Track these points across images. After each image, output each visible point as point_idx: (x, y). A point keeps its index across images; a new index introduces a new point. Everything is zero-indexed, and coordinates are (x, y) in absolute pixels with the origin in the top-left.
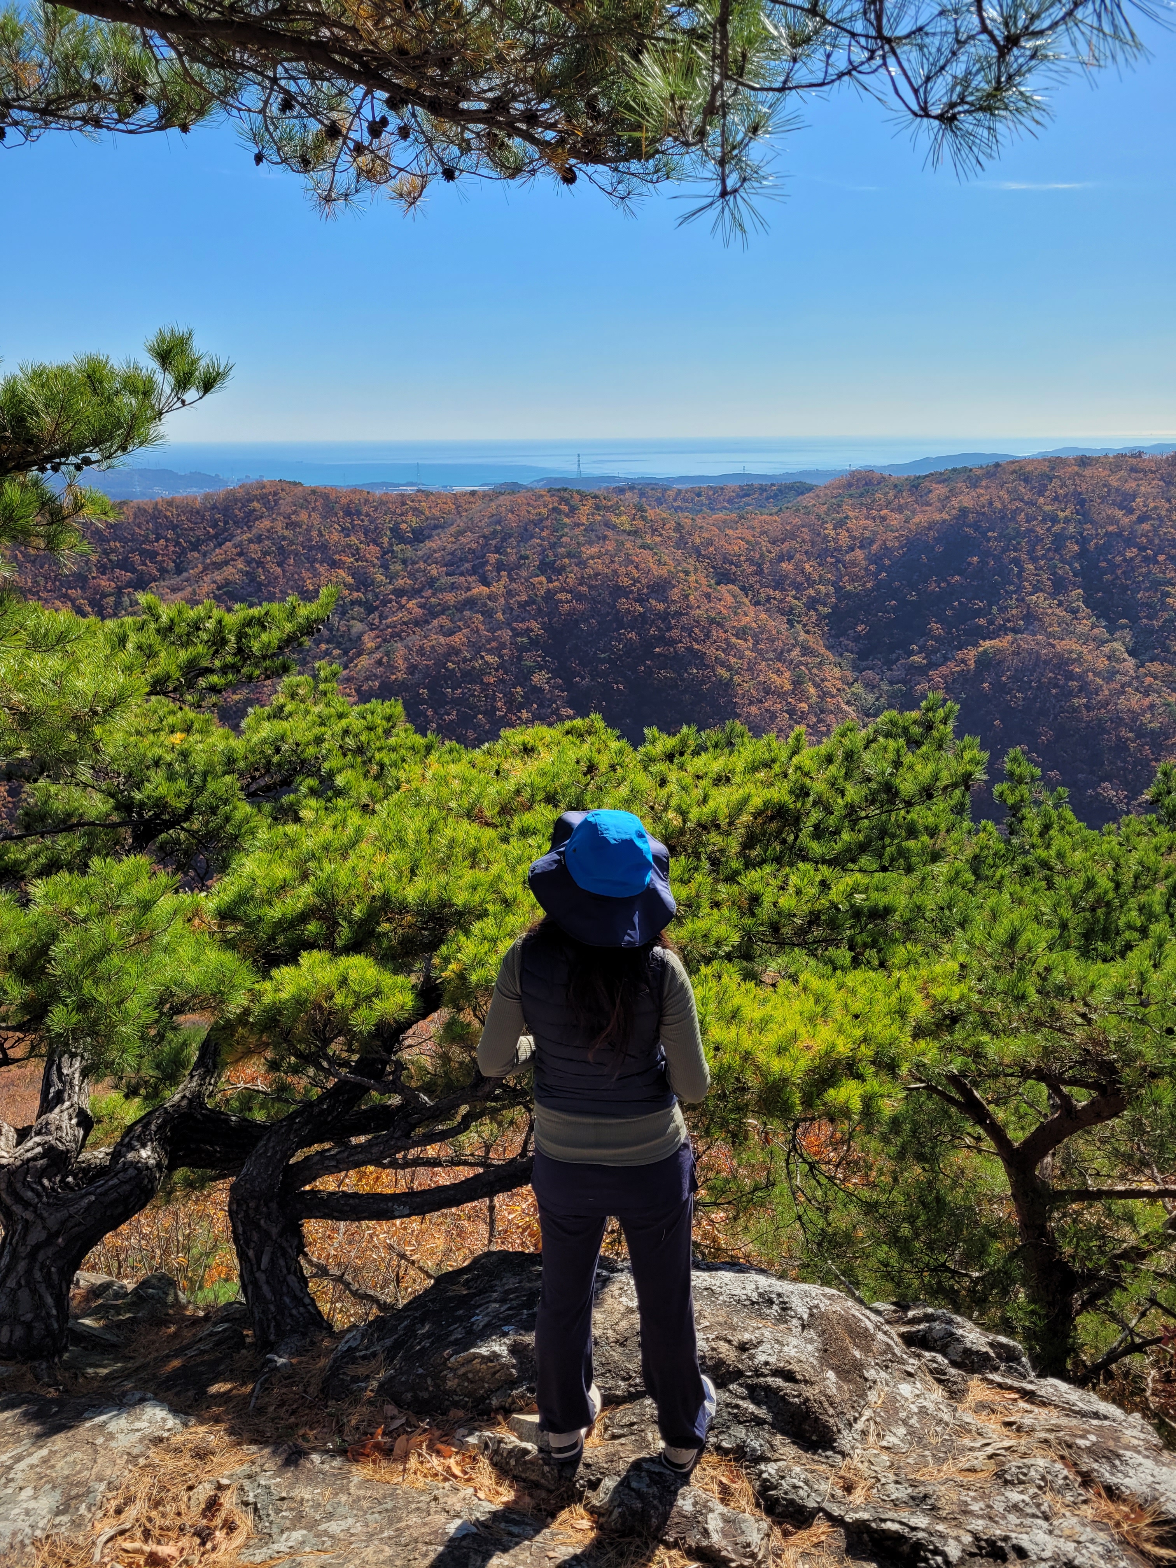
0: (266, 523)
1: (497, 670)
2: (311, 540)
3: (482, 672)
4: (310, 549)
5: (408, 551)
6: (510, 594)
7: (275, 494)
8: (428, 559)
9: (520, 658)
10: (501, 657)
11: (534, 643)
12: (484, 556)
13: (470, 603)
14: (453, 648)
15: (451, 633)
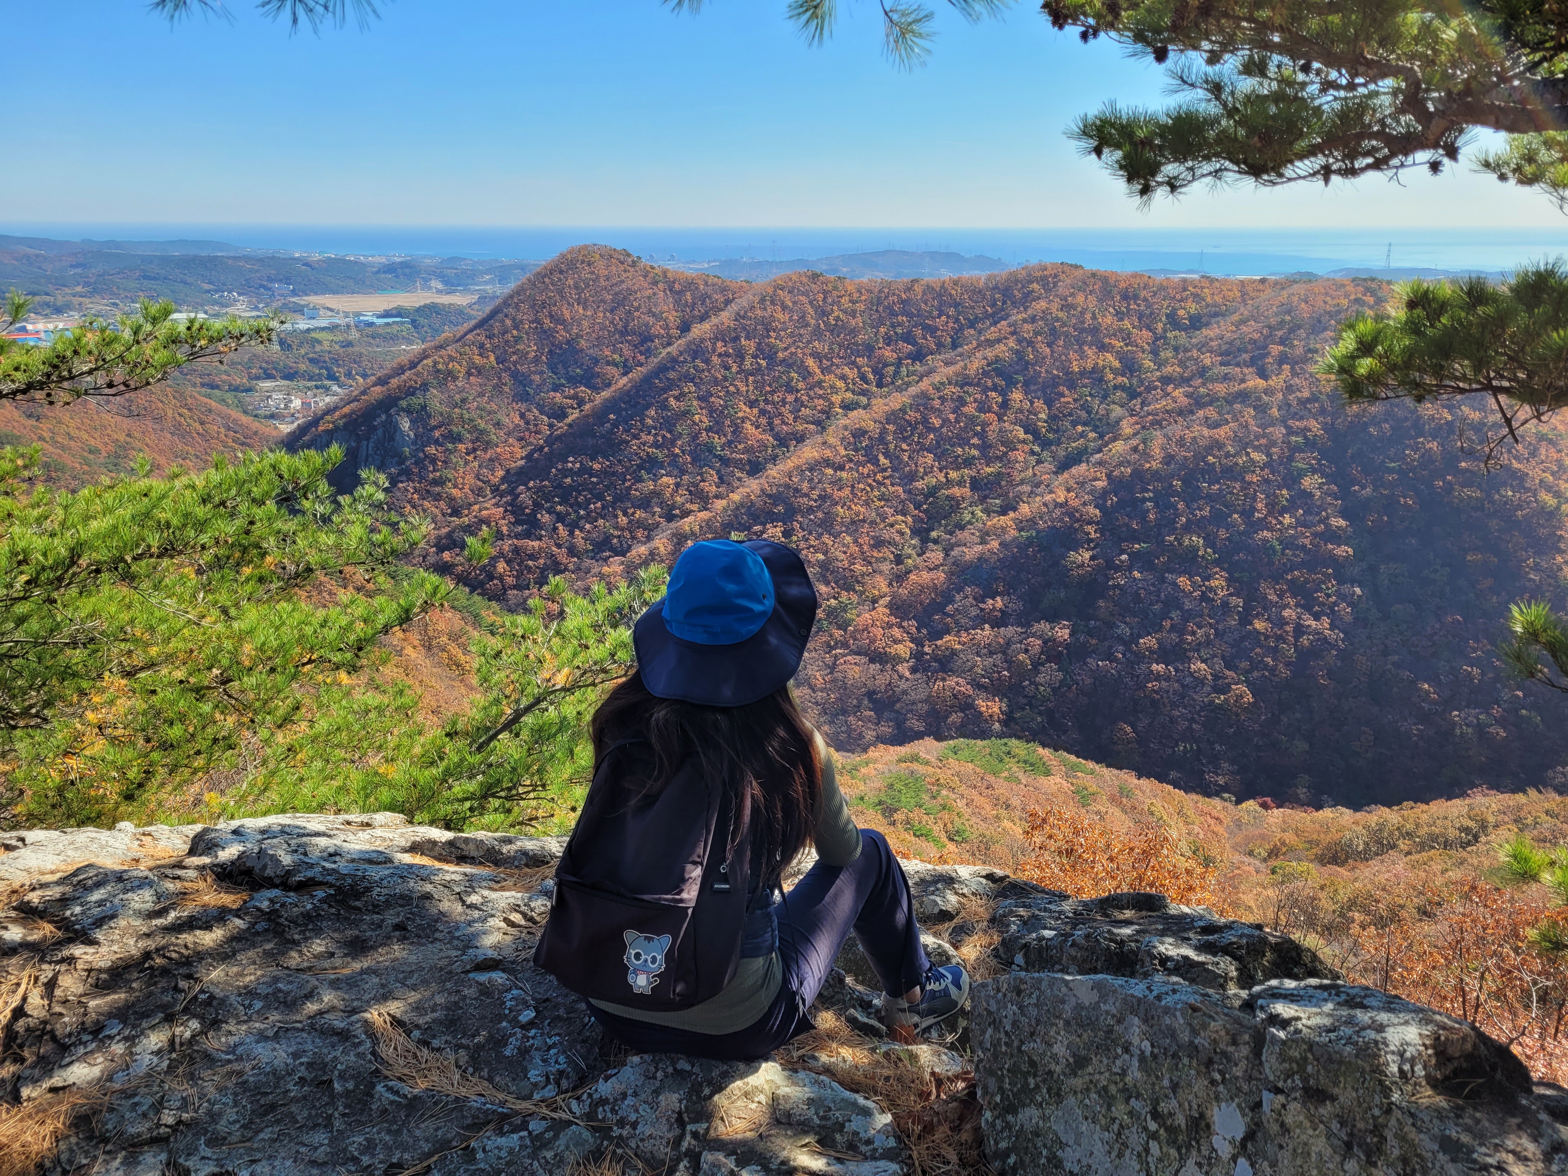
0: (1043, 304)
1: (1262, 469)
2: (1083, 322)
3: (1245, 470)
4: (1082, 330)
5: (1182, 338)
6: (1289, 389)
7: (1056, 276)
8: (1202, 347)
9: (1291, 459)
10: (1269, 455)
11: (1311, 444)
12: (1265, 347)
13: (1243, 396)
14: (1217, 442)
15: (1216, 425)
